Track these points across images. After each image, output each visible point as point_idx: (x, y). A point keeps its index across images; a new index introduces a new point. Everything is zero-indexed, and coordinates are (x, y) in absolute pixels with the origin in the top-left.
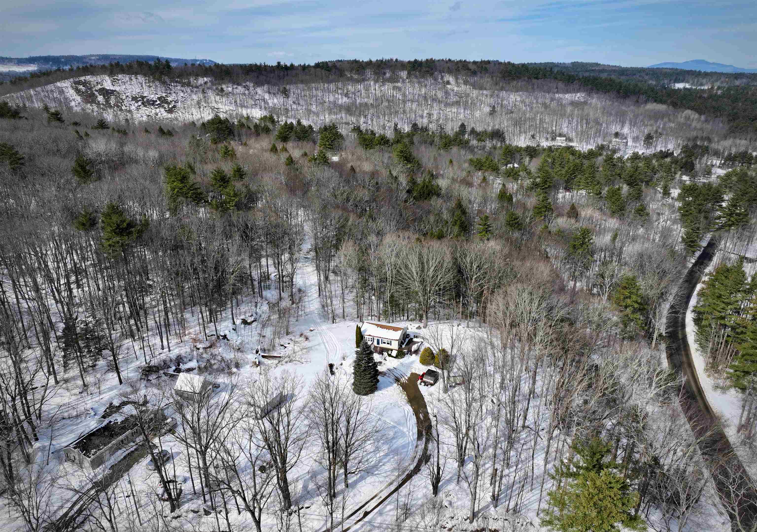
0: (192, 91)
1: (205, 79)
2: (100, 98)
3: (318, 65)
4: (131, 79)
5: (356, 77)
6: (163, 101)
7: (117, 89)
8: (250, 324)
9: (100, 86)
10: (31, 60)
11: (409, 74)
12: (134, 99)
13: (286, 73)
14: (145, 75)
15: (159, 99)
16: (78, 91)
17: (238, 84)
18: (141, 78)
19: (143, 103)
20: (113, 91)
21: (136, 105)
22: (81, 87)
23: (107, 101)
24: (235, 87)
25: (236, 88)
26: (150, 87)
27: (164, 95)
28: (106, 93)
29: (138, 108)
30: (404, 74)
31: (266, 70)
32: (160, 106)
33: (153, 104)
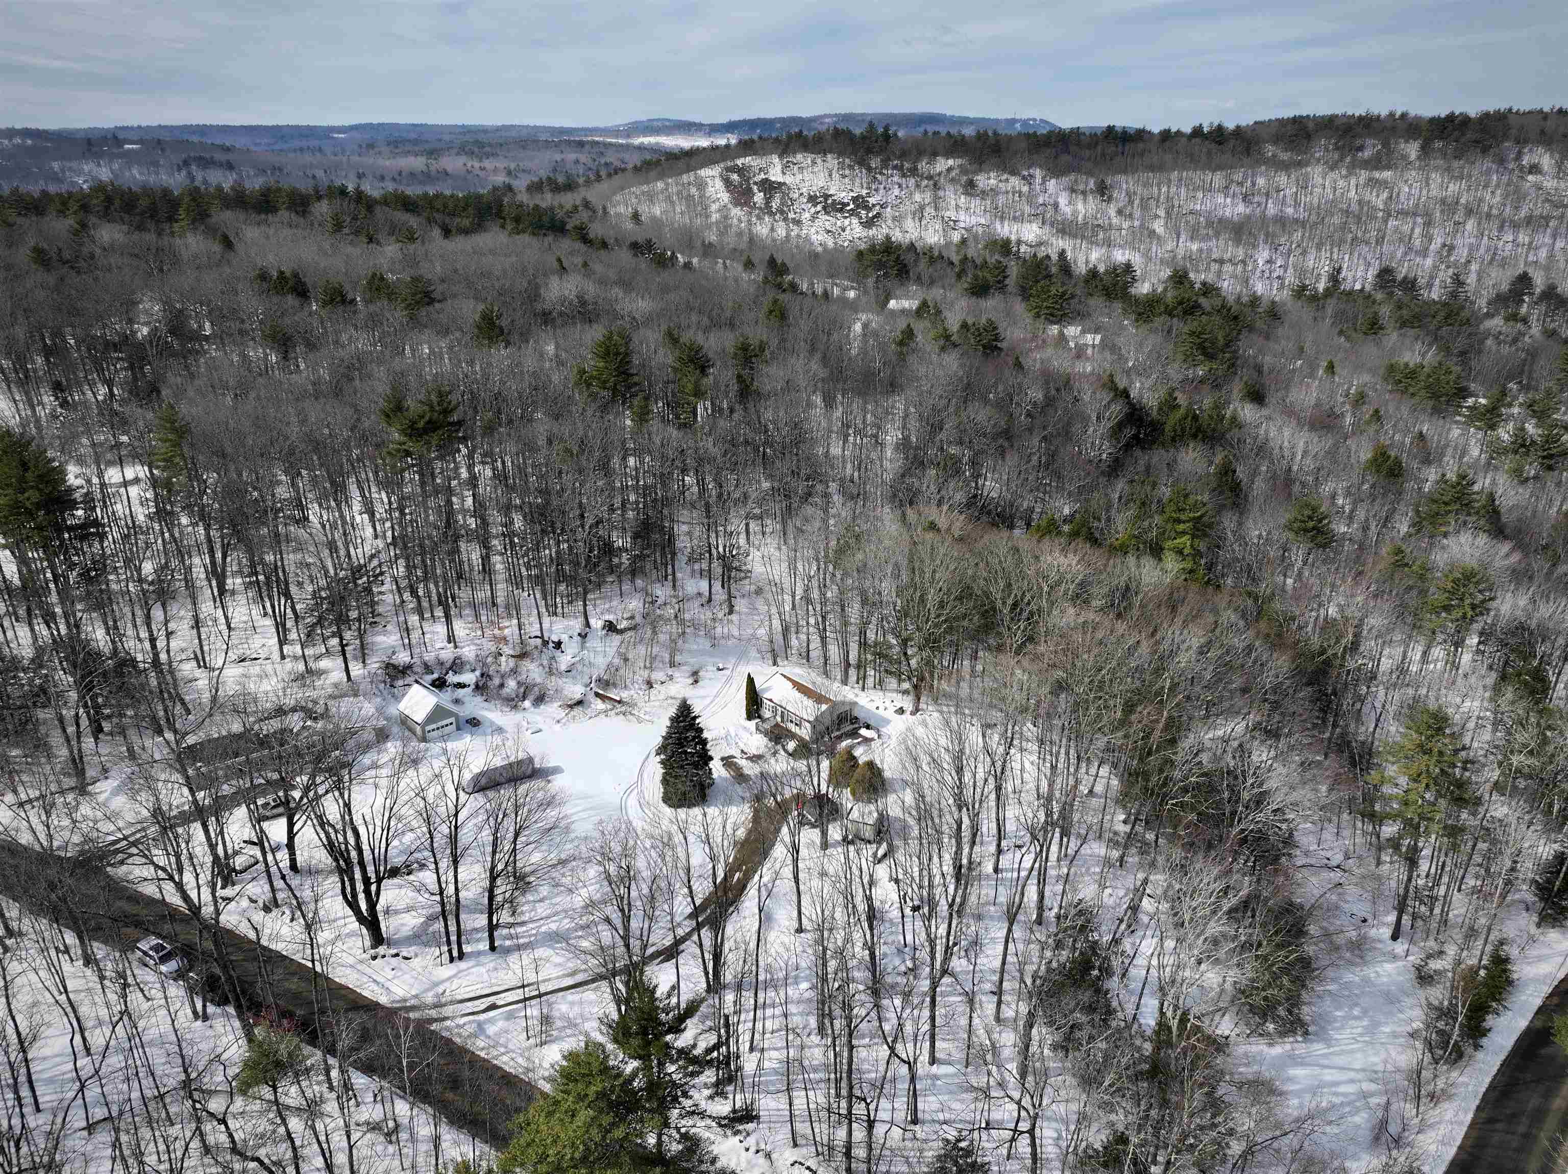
0: (918, 186)
1: (951, 162)
2: (759, 197)
3: (1197, 132)
4: (814, 163)
5: (1285, 156)
6: (860, 202)
7: (788, 179)
8: (621, 632)
9: (762, 176)
10: (730, 127)
11: (1425, 150)
12: (812, 199)
13: (1120, 149)
14: (840, 154)
15: (854, 199)
16: (727, 182)
17: (1013, 173)
18: (832, 161)
19: (824, 208)
20: (781, 184)
21: (813, 210)
22: (735, 177)
23: (768, 201)
24: (1005, 177)
25: (1007, 180)
26: (844, 176)
27: (864, 192)
28: (769, 187)
29: (814, 218)
30: (1412, 149)
31: (1079, 144)
32: (853, 213)
33: (841, 210)
